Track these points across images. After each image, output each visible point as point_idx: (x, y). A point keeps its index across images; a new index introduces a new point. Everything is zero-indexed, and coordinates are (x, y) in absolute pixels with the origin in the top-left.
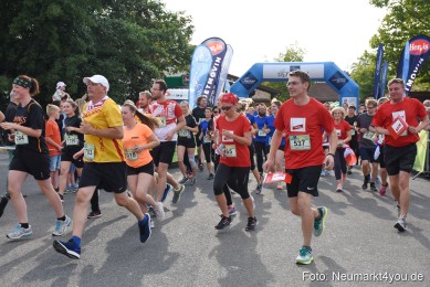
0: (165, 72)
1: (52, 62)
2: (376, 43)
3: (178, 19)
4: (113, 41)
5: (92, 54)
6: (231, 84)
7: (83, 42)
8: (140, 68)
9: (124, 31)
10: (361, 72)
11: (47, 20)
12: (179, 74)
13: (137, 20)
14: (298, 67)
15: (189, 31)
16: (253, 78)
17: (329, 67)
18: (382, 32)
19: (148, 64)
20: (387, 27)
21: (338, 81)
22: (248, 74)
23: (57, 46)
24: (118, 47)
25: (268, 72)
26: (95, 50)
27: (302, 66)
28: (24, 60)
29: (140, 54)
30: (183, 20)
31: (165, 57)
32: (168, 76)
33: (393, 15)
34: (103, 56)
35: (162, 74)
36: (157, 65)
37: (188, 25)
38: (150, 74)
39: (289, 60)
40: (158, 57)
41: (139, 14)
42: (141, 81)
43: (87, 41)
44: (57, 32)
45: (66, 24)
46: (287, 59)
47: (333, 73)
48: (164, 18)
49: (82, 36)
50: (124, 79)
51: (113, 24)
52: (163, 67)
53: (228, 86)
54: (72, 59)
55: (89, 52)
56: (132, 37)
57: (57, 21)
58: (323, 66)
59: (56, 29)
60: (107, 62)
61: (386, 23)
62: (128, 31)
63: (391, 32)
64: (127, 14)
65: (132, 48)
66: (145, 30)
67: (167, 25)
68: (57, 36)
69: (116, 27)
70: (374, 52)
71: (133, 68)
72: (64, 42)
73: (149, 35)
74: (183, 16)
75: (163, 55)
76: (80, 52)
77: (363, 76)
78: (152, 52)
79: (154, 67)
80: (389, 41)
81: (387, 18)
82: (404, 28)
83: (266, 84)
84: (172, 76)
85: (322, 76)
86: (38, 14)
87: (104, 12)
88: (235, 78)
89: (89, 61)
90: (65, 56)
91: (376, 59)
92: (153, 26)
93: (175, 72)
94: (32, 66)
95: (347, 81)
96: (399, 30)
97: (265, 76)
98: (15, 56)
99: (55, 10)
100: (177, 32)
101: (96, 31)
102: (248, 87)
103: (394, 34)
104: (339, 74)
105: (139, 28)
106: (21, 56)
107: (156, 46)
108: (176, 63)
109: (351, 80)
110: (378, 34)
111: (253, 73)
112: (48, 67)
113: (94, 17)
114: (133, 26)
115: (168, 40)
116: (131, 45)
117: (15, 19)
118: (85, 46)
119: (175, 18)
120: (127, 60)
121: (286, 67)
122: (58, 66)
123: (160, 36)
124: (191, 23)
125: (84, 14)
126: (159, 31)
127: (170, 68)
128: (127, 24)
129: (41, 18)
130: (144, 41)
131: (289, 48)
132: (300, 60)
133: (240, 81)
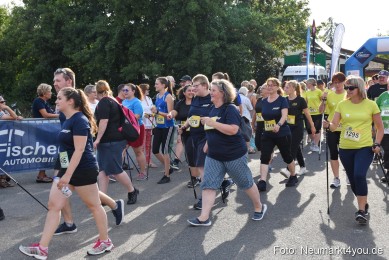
0: (285, 51)
1: (191, 49)
3: (297, 3)
5: (223, 40)
7: (215, 31)
8: (263, 50)
9: (249, 19)
11: (187, 14)
12: (298, 52)
13: (260, 8)
15: (306, 14)
16: (367, 52)
19: (270, 46)
22: (363, 49)
23: (195, 36)
26: (225, 36)
28: (170, 49)
29: (263, 37)
30: (301, 4)
31: (285, 38)
32: (287, 54)
34: (232, 41)
35: (282, 53)
36: (278, 46)
38: (272, 54)
40: (278, 39)
41: (262, 2)
42: (264, 60)
43: (219, 30)
45: (203, 16)
48: (284, 4)
49: (215, 25)
50: (249, 58)
51: (240, 13)
52: (283, 47)
54: (207, 46)
55: (220, 39)
56: (256, 23)
59: (194, 21)
60: (235, 46)
62: (254, 18)
65: (257, 33)
66: (267, 16)
67: (286, 9)
68: (195, 28)
69: (242, 15)
71: (257, 49)
72: (200, 32)
73: (271, 21)
75: (283, 37)
76: (213, 40)
78: (274, 34)
79: (275, 48)
83: (379, 56)
84: (292, 54)
86: (180, 10)
87: (233, 4)
89: (223, 48)
90: (200, 43)
93: (294, 50)
94: (176, 53)
98: (163, 46)
99: (194, 6)
100: (295, 16)
101: (225, 20)
105: (262, 15)
106: (167, 46)
107: (277, 29)
108: (294, 43)
111: (368, 48)
112: (188, 53)
113: (224, 8)
114: (257, 13)
116: (255, 30)
117: (163, 16)
118: (217, 34)
119: (293, 3)
120: (252, 43)
122: (196, 52)
123: (280, 20)
124: (308, 7)
125: (216, 7)
126: (279, 16)
127: (289, 47)
128: (253, 13)
129: (183, 13)
130: (266, 25)
133: (355, 56)
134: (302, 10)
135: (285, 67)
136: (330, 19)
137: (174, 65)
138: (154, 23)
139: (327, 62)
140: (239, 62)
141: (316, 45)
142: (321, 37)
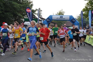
0: (25, 17)
4: (10, 7)
6: (43, 21)
8: (17, 16)
9: (13, 5)
13: (17, 1)
14: (62, 17)
16: (50, 19)
17: (71, 17)
19: (20, 15)
20: (87, 6)
21: (73, 21)
22: (48, 18)
24: (11, 9)
25: (54, 18)
26: (4, 10)
27: (63, 17)
30: (30, 2)
32: (25, 18)
33: (89, 3)
35: (24, 17)
36: (22, 15)
37: (31, 4)
38: (20, 17)
39: (60, 15)
40: (22, 13)
42: (17, 19)
43: (2, 7)
47: (72, 19)
48: (25, 1)
50: (13, 18)
51: (9, 2)
52: (24, 15)
53: (42, 21)
55: (2, 10)
56: (15, 6)
58: (69, 17)
60: (8, 13)
62: (14, 5)
63: (89, 7)
66: (19, 5)
67: (25, 3)
69: (10, 3)
71: (15, 15)
73: (20, 6)
74: (30, 1)
75: (24, 12)
78: (21, 11)
80: (88, 10)
81: (87, 4)
82: (92, 7)
83: (53, 21)
84: (27, 18)
85: (69, 19)
88: (45, 19)
89: (2, 13)
91: (84, 15)
95: (76, 21)
100: (28, 5)
101: (4, 4)
102: (48, 22)
105: (17, 4)
107: (22, 9)
109: (77, 21)
110: (85, 8)
111: (50, 18)
114: (15, 3)
116: (14, 8)
119: (28, 1)
120: (13, 13)
121: (59, 17)
123: (23, 7)
124: (32, 3)
126: (23, 5)
127: (26, 16)
128: (13, 3)
130: (18, 8)
131: (60, 11)
132: (63, 15)
133: (46, 20)
135: (24, 22)
136: (39, 9)
140: (9, 19)
141: (35, 16)
142: (36, 14)
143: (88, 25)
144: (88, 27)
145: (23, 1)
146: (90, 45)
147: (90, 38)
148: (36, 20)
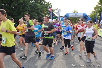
1: (21, 13)
2: (95, 9)
3: (49, 3)
4: (34, 8)
6: (61, 18)
7: (27, 9)
9: (37, 6)
10: (92, 15)
11: (19, 3)
13: (40, 3)
15: (52, 6)
16: (66, 17)
17: (84, 14)
18: (97, 6)
19: (42, 14)
20: (98, 5)
21: (86, 17)
22: (65, 16)
23: (22, 10)
24: (35, 10)
25: (70, 15)
26: (30, 10)
27: (78, 14)
28: (14, 13)
29: (40, 11)
30: (50, 3)
33: (99, 2)
34: (32, 12)
36: (44, 14)
38: (43, 16)
41: (40, 2)
42: (40, 17)
43: (28, 8)
44: (22, 6)
45: (24, 4)
46: (74, 12)
47: (85, 15)
48: (46, 3)
49: (27, 7)
50: (37, 17)
51: (34, 4)
52: (45, 14)
53: (60, 18)
55: (29, 11)
56: (39, 7)
57: (22, 4)
58: (82, 14)
60: (33, 13)
61: (98, 4)
62: (38, 6)
63: (99, 6)
64: (37, 2)
65: (39, 10)
66: (41, 6)
67: (46, 4)
68: (22, 7)
69: (35, 5)
70: (95, 10)
71: (39, 14)
72: (23, 8)
73: (42, 7)
75: (46, 11)
76: (27, 11)
77: (92, 16)
78: (43, 11)
79: (43, 14)
80: (98, 8)
83: (69, 18)
85: (82, 16)
87: (32, 2)
88: (62, 17)
89: (29, 13)
90: (24, 12)
91: (95, 12)
92: (43, 5)
93: (48, 15)
94: (16, 14)
95: (88, 17)
96: (101, 5)
97: (69, 16)
98: (12, 12)
99: (21, 1)
101: (30, 6)
103: (100, 6)
104: (86, 16)
105: (40, 5)
106: (14, 12)
107: (44, 9)
108: (48, 13)
109: (89, 17)
110: (96, 6)
111: (66, 16)
112: (20, 14)
113: (30, 3)
114: (39, 5)
115: (47, 8)
116: (38, 9)
117: (12, 3)
118: (28, 9)
119: (48, 3)
120: (37, 12)
121: (74, 14)
122: (22, 14)
125: (28, 2)
126: (45, 6)
127: (47, 14)
128: (37, 4)
129: (18, 3)
130: (41, 8)
131: (75, 10)
132: (77, 12)
134: (51, 5)
137: (16, 17)
138: (10, 5)
139: (57, 19)
141: (54, 14)
142: (55, 12)
143: (99, 20)
144: (99, 22)
145: (45, 3)
146: (101, 37)
147: (101, 31)
148: (56, 17)
